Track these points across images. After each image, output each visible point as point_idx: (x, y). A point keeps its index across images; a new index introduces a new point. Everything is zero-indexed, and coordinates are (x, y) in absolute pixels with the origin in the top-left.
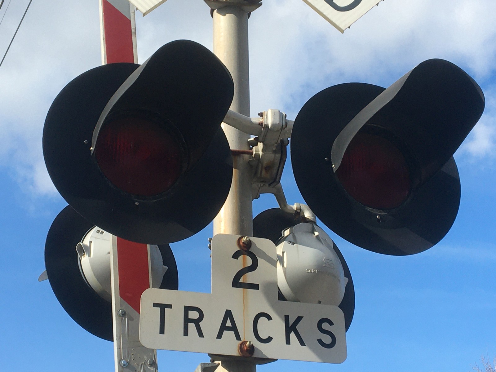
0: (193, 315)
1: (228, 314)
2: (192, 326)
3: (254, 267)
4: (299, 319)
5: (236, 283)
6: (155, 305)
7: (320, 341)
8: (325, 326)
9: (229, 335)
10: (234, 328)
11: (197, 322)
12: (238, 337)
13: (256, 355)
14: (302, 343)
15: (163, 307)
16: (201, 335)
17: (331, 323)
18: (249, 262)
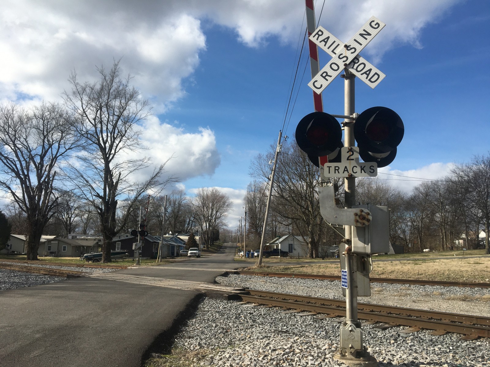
0: (337, 168)
1: (346, 167)
2: (336, 171)
3: (353, 155)
4: (365, 166)
5: (348, 159)
6: (328, 167)
7: (370, 172)
8: (372, 168)
9: (346, 172)
10: (347, 170)
11: (338, 170)
12: (348, 173)
13: (353, 176)
14: (365, 173)
15: (329, 167)
16: (339, 173)
17: (373, 167)
18: (351, 153)
